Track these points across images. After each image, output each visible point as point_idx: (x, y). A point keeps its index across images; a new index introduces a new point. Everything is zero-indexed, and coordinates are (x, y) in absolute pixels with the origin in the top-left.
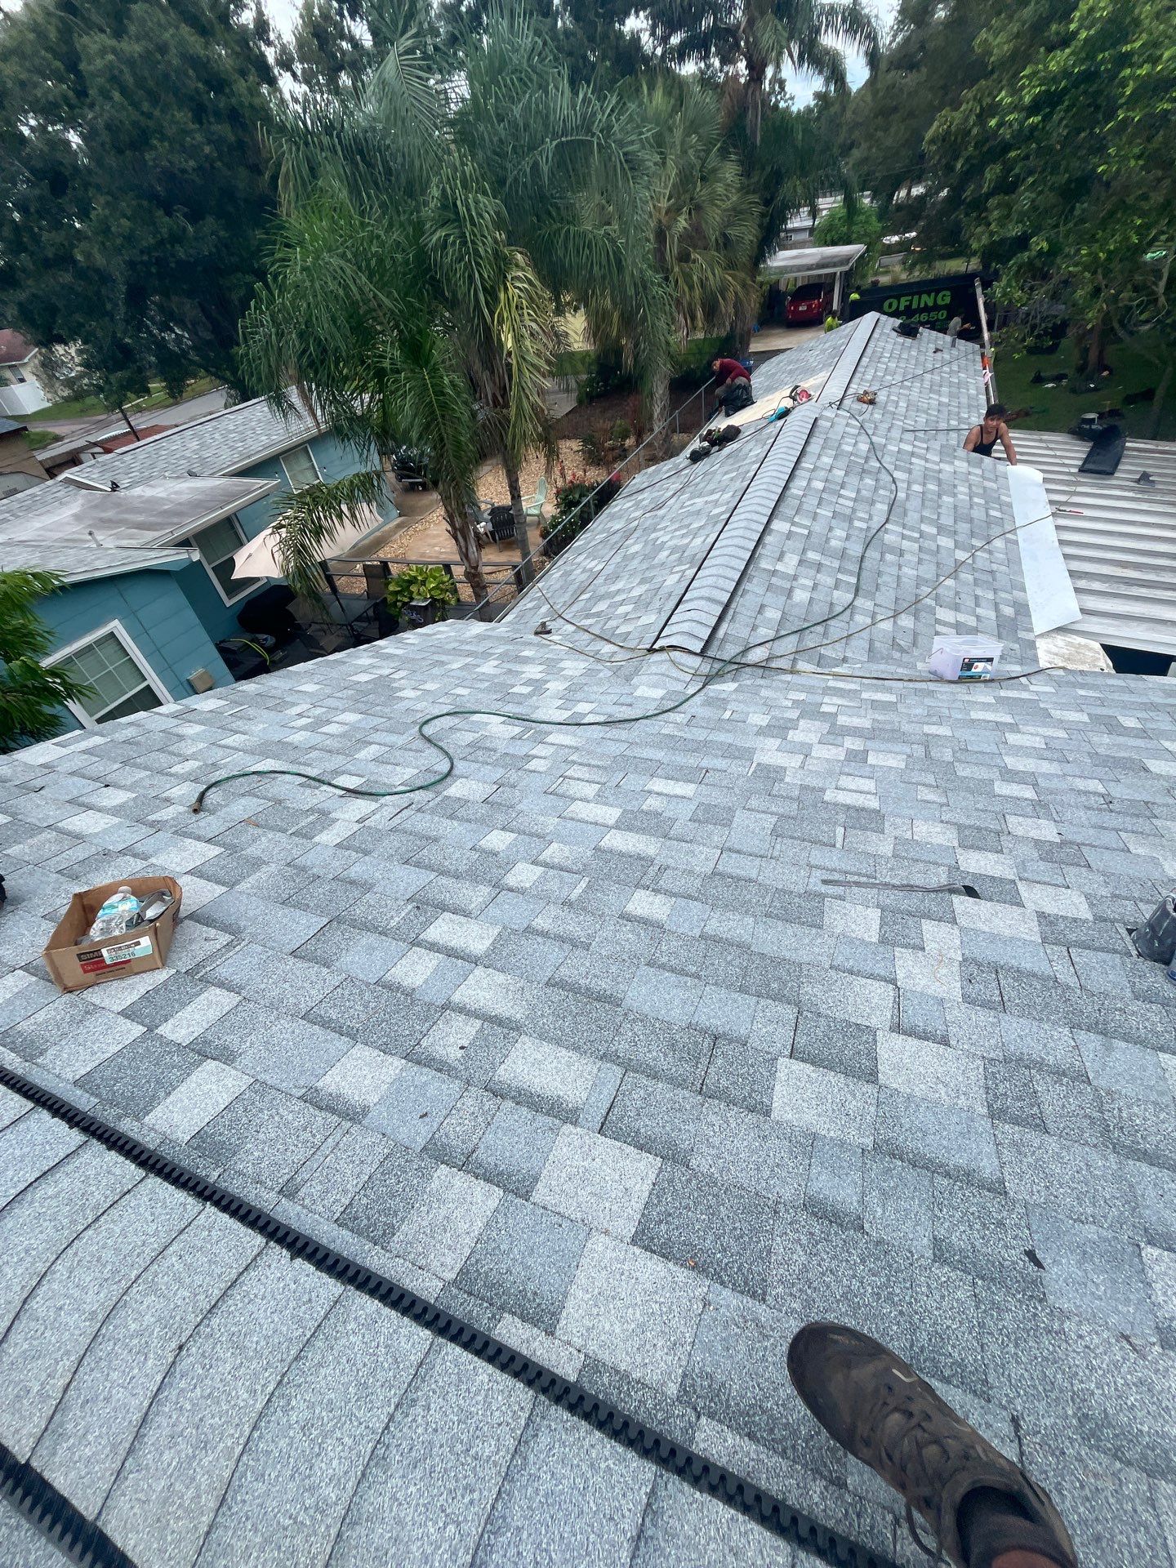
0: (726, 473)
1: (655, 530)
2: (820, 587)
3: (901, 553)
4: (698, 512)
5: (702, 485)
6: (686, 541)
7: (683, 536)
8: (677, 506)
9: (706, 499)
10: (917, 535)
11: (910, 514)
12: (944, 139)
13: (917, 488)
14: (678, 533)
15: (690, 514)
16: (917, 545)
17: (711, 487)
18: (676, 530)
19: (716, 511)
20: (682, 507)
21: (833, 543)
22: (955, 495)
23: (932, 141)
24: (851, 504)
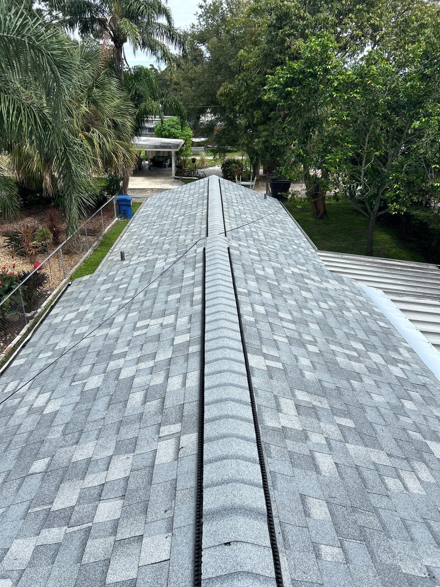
0: (169, 293)
1: (112, 357)
2: (333, 443)
3: (358, 377)
4: (158, 338)
5: (147, 304)
6: (158, 380)
7: (152, 371)
8: (128, 327)
9: (160, 320)
10: (355, 354)
11: (336, 331)
12: (227, 95)
13: (323, 305)
14: (142, 366)
15: (148, 340)
16: (362, 365)
17: (159, 307)
18: (139, 360)
19: (179, 340)
20: (135, 329)
21: (308, 375)
22: (348, 310)
23: (221, 95)
24: (292, 326)
